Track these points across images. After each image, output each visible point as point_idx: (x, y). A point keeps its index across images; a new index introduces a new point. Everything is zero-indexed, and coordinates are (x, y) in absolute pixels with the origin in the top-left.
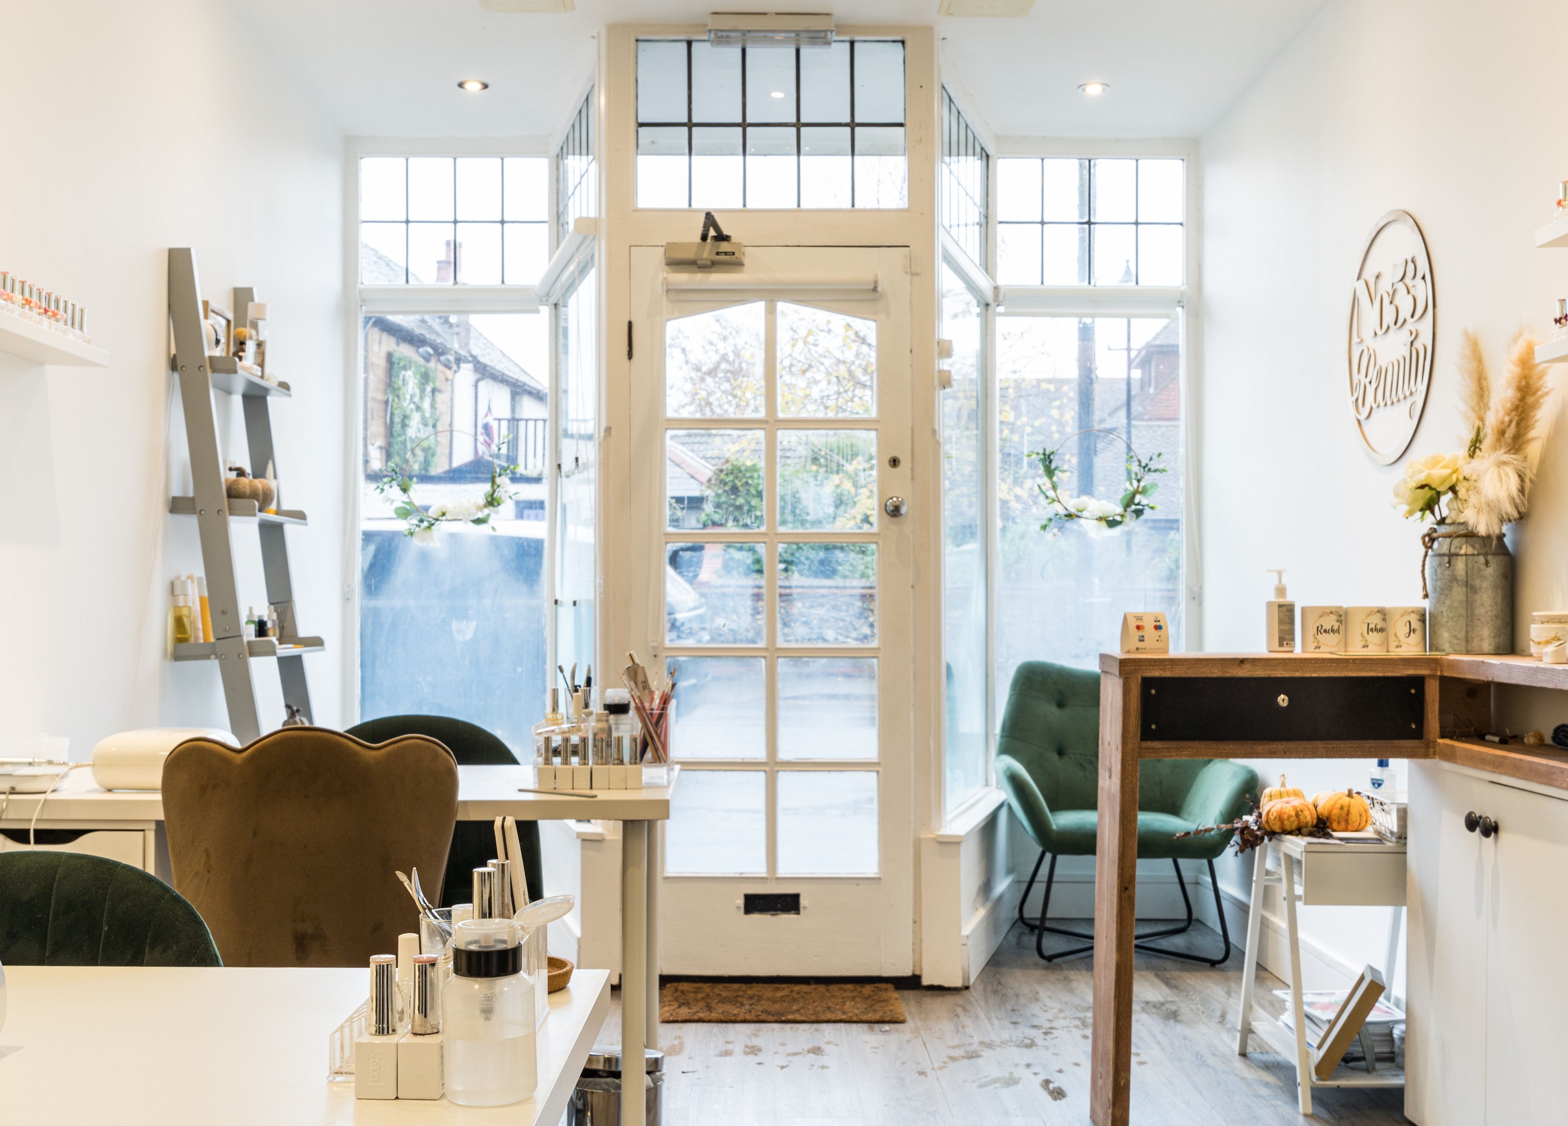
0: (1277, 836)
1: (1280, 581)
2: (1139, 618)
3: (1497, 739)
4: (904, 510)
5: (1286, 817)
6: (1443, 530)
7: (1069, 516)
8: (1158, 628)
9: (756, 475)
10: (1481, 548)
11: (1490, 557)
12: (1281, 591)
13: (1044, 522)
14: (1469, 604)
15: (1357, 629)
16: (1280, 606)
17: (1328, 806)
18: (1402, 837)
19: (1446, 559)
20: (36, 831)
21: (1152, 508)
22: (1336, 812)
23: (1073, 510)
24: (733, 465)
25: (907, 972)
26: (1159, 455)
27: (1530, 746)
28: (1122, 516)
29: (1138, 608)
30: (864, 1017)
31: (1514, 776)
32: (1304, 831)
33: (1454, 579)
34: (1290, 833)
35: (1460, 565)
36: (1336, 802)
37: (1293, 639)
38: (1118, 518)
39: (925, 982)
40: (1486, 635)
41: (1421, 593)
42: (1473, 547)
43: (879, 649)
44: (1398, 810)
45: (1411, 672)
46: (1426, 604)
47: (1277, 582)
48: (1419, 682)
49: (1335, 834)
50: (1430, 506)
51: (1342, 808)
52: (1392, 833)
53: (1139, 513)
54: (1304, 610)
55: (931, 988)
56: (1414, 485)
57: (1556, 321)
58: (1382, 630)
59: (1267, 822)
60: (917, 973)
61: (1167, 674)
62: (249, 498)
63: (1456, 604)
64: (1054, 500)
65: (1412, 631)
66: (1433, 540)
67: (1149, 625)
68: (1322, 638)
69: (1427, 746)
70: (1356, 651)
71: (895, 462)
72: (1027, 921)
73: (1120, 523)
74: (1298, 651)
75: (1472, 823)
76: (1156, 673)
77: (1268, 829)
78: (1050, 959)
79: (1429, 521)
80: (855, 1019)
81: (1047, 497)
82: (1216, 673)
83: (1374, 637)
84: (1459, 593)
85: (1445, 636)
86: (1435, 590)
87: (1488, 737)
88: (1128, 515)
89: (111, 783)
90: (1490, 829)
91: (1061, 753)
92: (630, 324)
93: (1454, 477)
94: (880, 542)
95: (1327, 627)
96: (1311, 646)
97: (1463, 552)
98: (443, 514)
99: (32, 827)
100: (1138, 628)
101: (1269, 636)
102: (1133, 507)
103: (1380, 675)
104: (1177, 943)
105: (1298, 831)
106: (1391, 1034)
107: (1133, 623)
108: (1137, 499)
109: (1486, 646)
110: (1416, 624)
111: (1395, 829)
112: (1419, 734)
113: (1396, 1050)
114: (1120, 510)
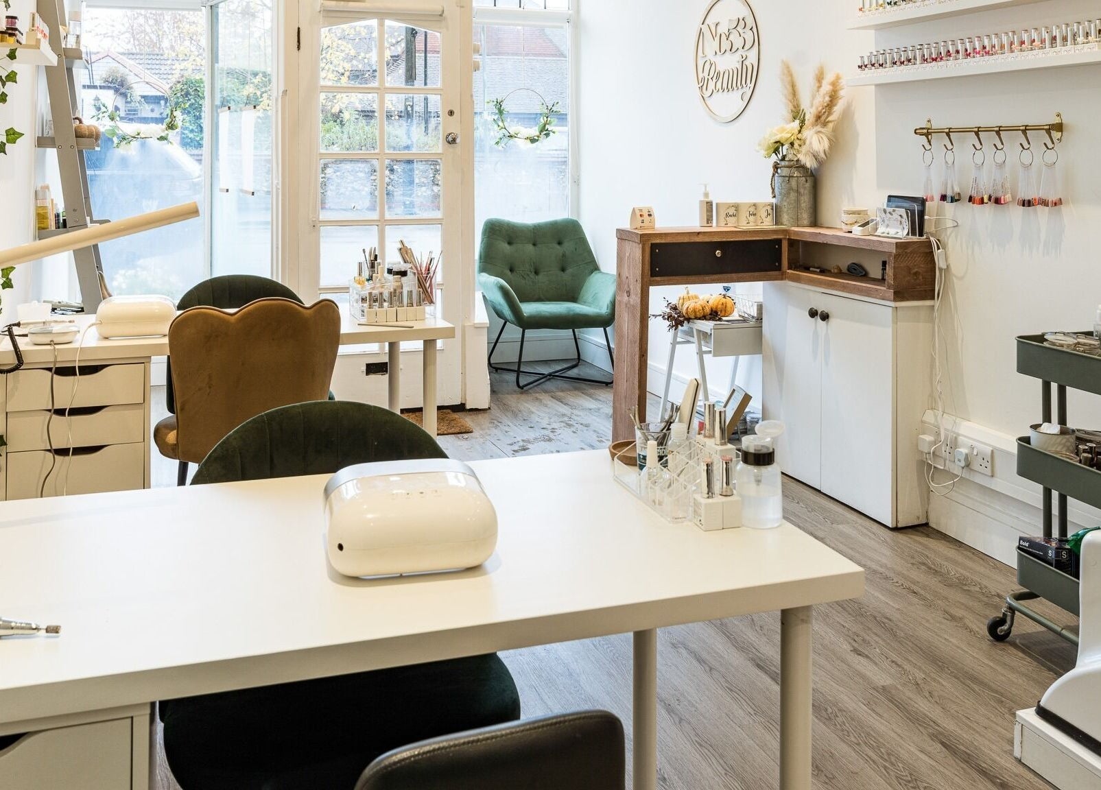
0: (691, 321)
1: (706, 190)
2: (641, 210)
3: (818, 270)
4: (458, 141)
5: (697, 310)
6: (783, 163)
7: (511, 137)
8: (650, 215)
9: (202, 85)
10: (804, 173)
11: (808, 178)
12: (706, 195)
13: (497, 140)
14: (798, 201)
15: (744, 214)
16: (707, 203)
17: (716, 303)
18: (759, 319)
19: (787, 179)
20: (79, 367)
21: (554, 132)
22: (720, 306)
23: (512, 133)
24: (187, 79)
25: (458, 402)
26: (558, 103)
27: (836, 274)
28: (538, 137)
29: (641, 205)
30: (451, 431)
31: (843, 291)
32: (708, 317)
33: (791, 189)
34: (700, 319)
35: (794, 183)
36: (719, 301)
37: (712, 220)
38: (536, 138)
39: (468, 407)
40: (805, 217)
41: (771, 196)
42: (800, 172)
43: (443, 219)
44: (758, 305)
45: (775, 237)
46: (774, 201)
47: (704, 190)
48: (779, 242)
49: (724, 318)
50: (776, 151)
51: (723, 304)
52: (753, 317)
53: (547, 135)
54: (717, 204)
55: (471, 410)
56: (774, 141)
57: (859, 67)
58: (755, 215)
59: (687, 313)
60: (463, 402)
61: (663, 241)
62: (88, 137)
63: (793, 202)
64: (502, 128)
65: (768, 214)
66: (777, 168)
67: (645, 214)
68: (729, 219)
69: (782, 275)
70: (744, 226)
71: (451, 113)
72: (493, 365)
73: (538, 140)
74: (714, 228)
75: (813, 314)
76: (658, 241)
77: (687, 317)
78: (522, 388)
79: (774, 158)
80: (445, 432)
81: (499, 126)
82: (686, 240)
83: (752, 218)
84: (793, 195)
85: (785, 218)
86: (781, 194)
87: (811, 269)
88: (542, 136)
89: (107, 333)
90: (825, 317)
91: (511, 270)
92: (299, 28)
93: (792, 138)
94: (443, 159)
95: (731, 214)
96: (722, 224)
97: (795, 175)
98: (138, 134)
99: (77, 365)
100: (641, 215)
101: (701, 219)
102: (545, 132)
103: (762, 239)
104: (574, 373)
105: (704, 318)
106: (745, 419)
107: (638, 213)
108: (547, 126)
109: (806, 222)
110: (770, 211)
111: (756, 315)
112: (779, 268)
113: (748, 427)
114: (538, 133)
